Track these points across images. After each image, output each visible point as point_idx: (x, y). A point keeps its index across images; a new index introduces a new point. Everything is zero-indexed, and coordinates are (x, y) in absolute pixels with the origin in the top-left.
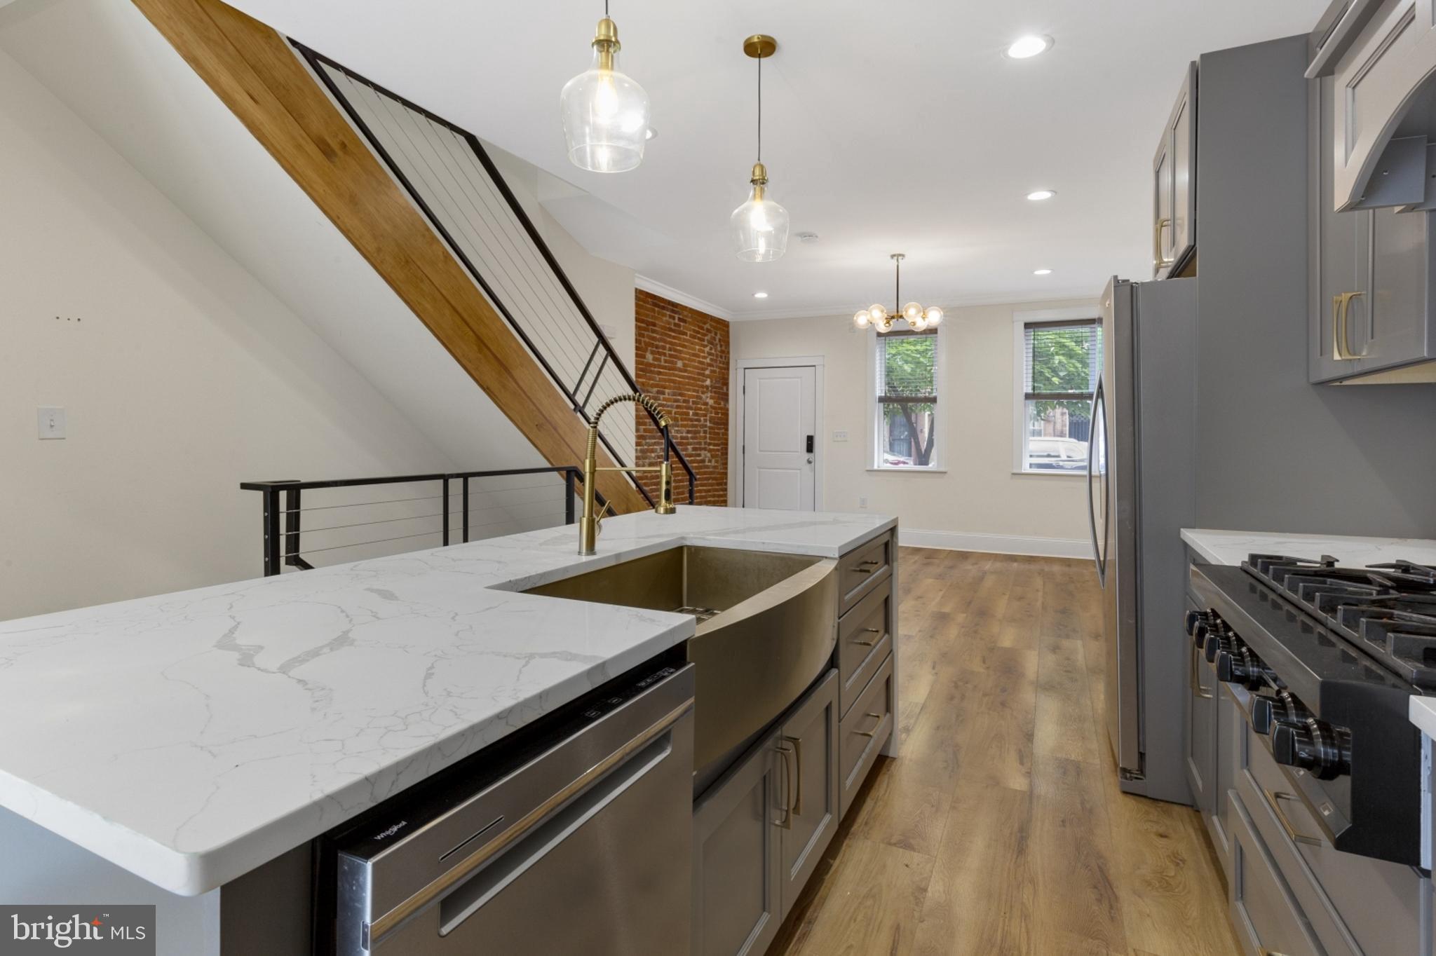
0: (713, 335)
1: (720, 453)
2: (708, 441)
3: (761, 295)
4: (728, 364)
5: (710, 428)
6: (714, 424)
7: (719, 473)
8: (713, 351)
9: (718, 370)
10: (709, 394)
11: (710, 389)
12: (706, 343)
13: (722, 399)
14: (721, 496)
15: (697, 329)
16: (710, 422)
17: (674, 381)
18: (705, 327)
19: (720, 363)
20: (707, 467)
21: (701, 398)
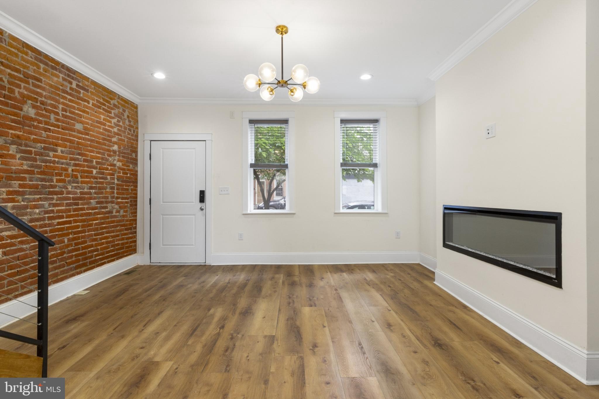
0: (121, 111)
1: (129, 205)
2: (116, 195)
3: (160, 76)
4: (137, 136)
5: (117, 185)
6: (122, 181)
7: (127, 221)
8: (121, 124)
9: (126, 140)
10: (117, 158)
11: (117, 153)
12: (113, 115)
13: (132, 163)
14: (131, 238)
15: (102, 101)
16: (118, 180)
17: (71, 141)
18: (112, 102)
19: (129, 134)
20: (115, 217)
21: (107, 160)
